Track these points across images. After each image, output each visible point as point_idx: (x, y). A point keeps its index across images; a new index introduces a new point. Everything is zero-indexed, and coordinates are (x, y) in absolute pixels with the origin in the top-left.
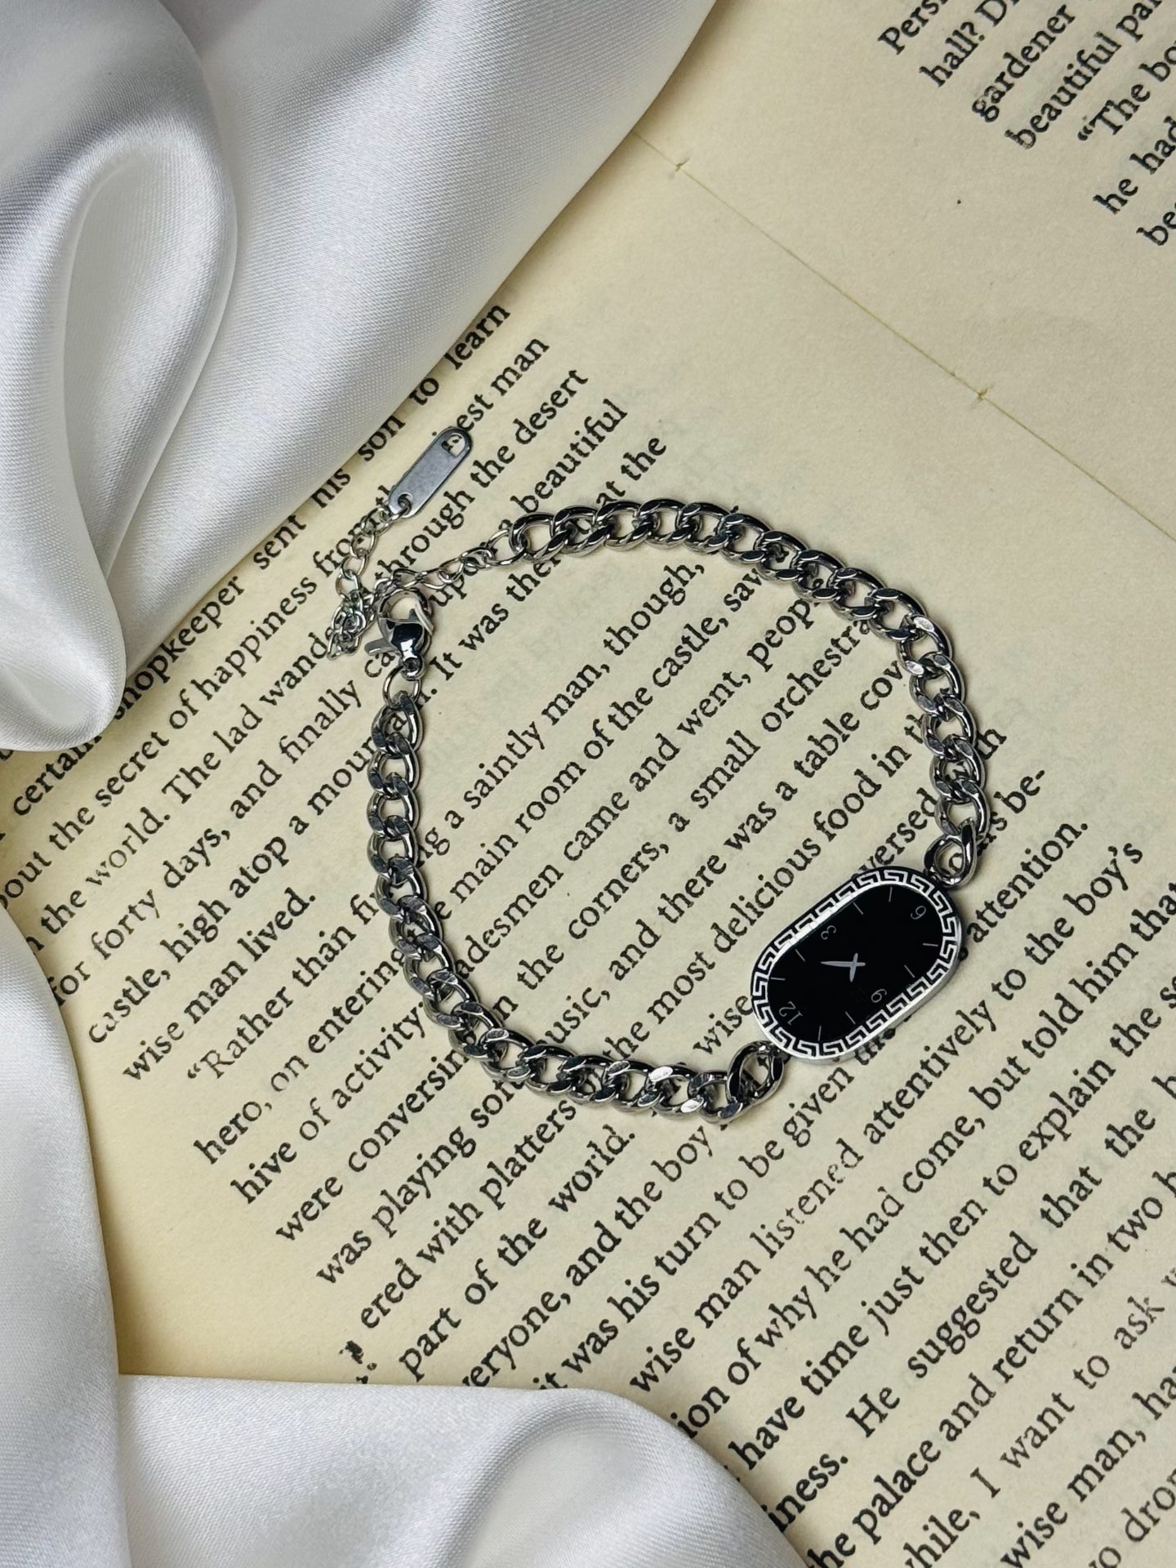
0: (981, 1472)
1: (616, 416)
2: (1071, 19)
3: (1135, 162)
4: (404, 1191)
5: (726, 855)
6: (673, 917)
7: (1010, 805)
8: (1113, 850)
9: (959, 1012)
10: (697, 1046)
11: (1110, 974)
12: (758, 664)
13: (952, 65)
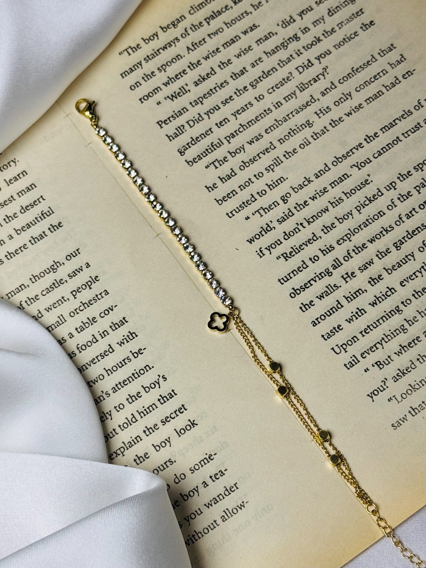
1: (51, 212)
2: (212, 132)
3: (219, 179)
7: (134, 355)
8: (159, 376)
9: (103, 412)
11: (149, 411)
12: (73, 297)
13: (175, 136)
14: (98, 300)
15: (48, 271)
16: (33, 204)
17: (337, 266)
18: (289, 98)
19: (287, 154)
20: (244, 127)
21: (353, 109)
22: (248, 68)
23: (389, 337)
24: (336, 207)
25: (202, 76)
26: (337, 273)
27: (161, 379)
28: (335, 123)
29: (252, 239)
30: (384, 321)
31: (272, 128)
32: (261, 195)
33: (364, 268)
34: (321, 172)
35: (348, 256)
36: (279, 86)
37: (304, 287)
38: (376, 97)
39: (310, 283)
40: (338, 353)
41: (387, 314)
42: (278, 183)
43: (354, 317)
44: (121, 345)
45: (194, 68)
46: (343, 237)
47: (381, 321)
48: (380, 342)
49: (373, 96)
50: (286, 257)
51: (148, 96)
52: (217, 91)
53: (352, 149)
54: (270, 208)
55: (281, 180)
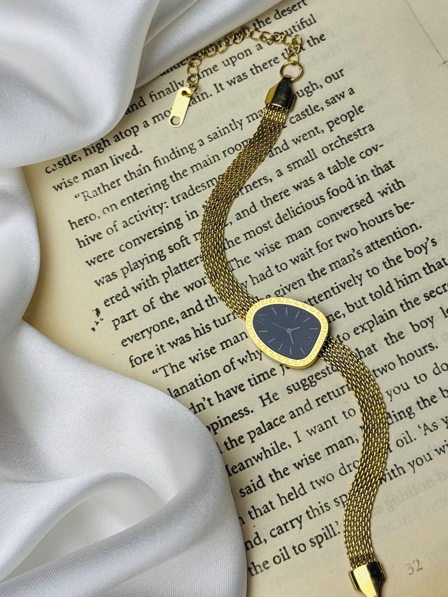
0: (297, 433)
1: (313, 21)
4: (135, 264)
5: (292, 191)
6: (265, 205)
7: (397, 210)
8: (427, 239)
9: (351, 275)
10: (256, 253)
11: (409, 281)
12: (329, 128)
14: (359, 136)
44: (382, 195)
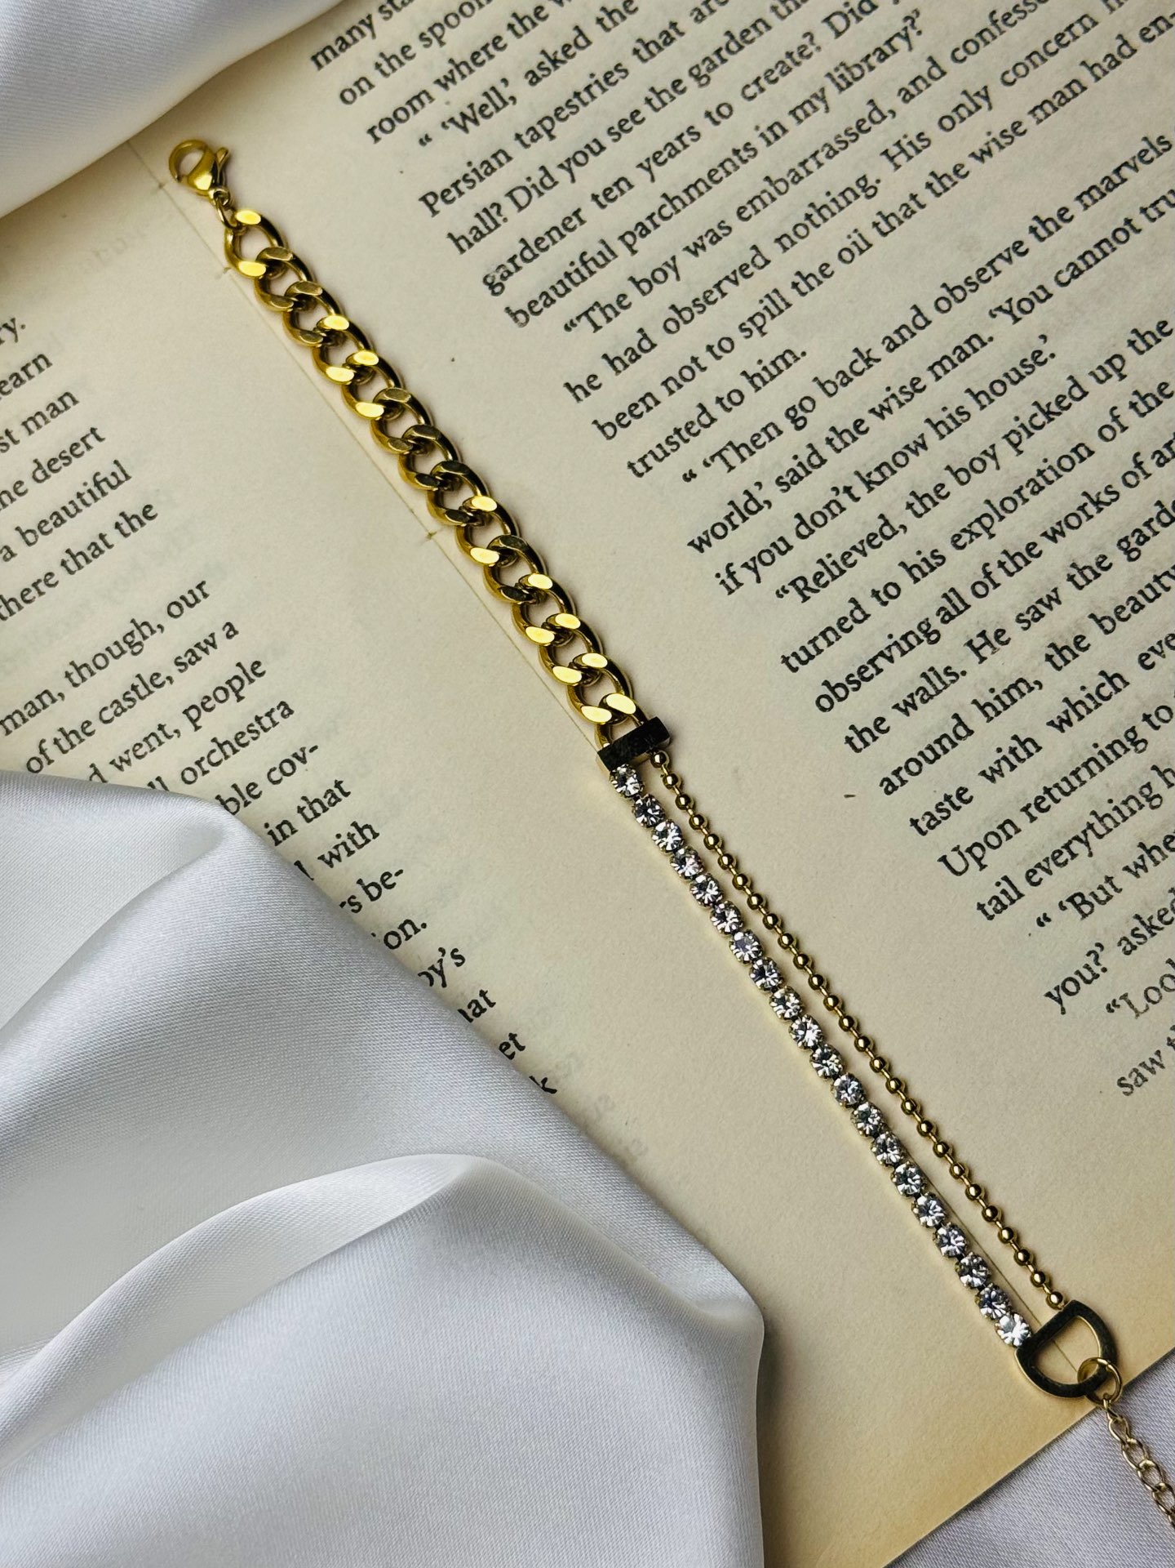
1: (121, 477)
2: (582, 222)
3: (605, 361)
7: (368, 893)
8: (442, 950)
12: (191, 724)
13: (476, 239)
14: (261, 731)
15: (117, 651)
16: (68, 454)
17: (954, 613)
18: (805, 112)
19: (804, 282)
20: (677, 203)
21: (994, 140)
22: (686, 22)
23: (1107, 821)
24: (948, 437)
25: (550, 53)
26: (955, 634)
27: (448, 957)
28: (942, 185)
29: (704, 537)
30: (1092, 774)
31: (757, 203)
32: (728, 405)
33: (1031, 616)
34: (904, 332)
35: (986, 583)
36: (776, 74)
37: (858, 679)
38: (1063, 101)
39: (875, 666)
40: (960, 870)
41: (1101, 753)
42: (778, 368)
43: (1004, 764)
44: (330, 863)
45: (526, 30)
46: (970, 526)
47: (1084, 774)
48: (1082, 837)
49: (1054, 97)
50: (803, 588)
51: (394, 120)
52: (593, 97)
53: (993, 261)
54: (754, 446)
55: (786, 359)
